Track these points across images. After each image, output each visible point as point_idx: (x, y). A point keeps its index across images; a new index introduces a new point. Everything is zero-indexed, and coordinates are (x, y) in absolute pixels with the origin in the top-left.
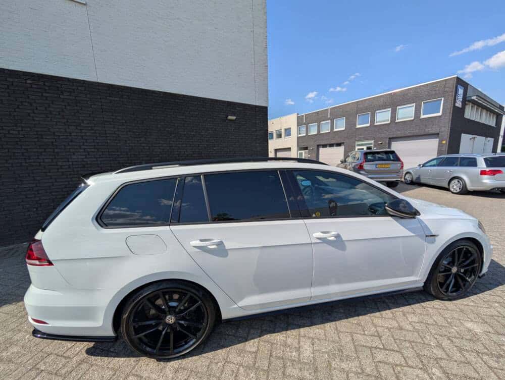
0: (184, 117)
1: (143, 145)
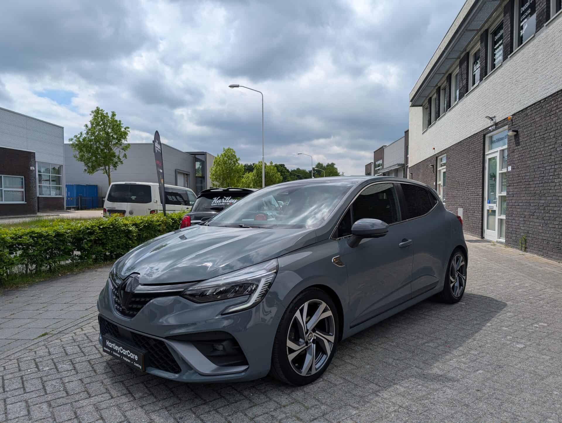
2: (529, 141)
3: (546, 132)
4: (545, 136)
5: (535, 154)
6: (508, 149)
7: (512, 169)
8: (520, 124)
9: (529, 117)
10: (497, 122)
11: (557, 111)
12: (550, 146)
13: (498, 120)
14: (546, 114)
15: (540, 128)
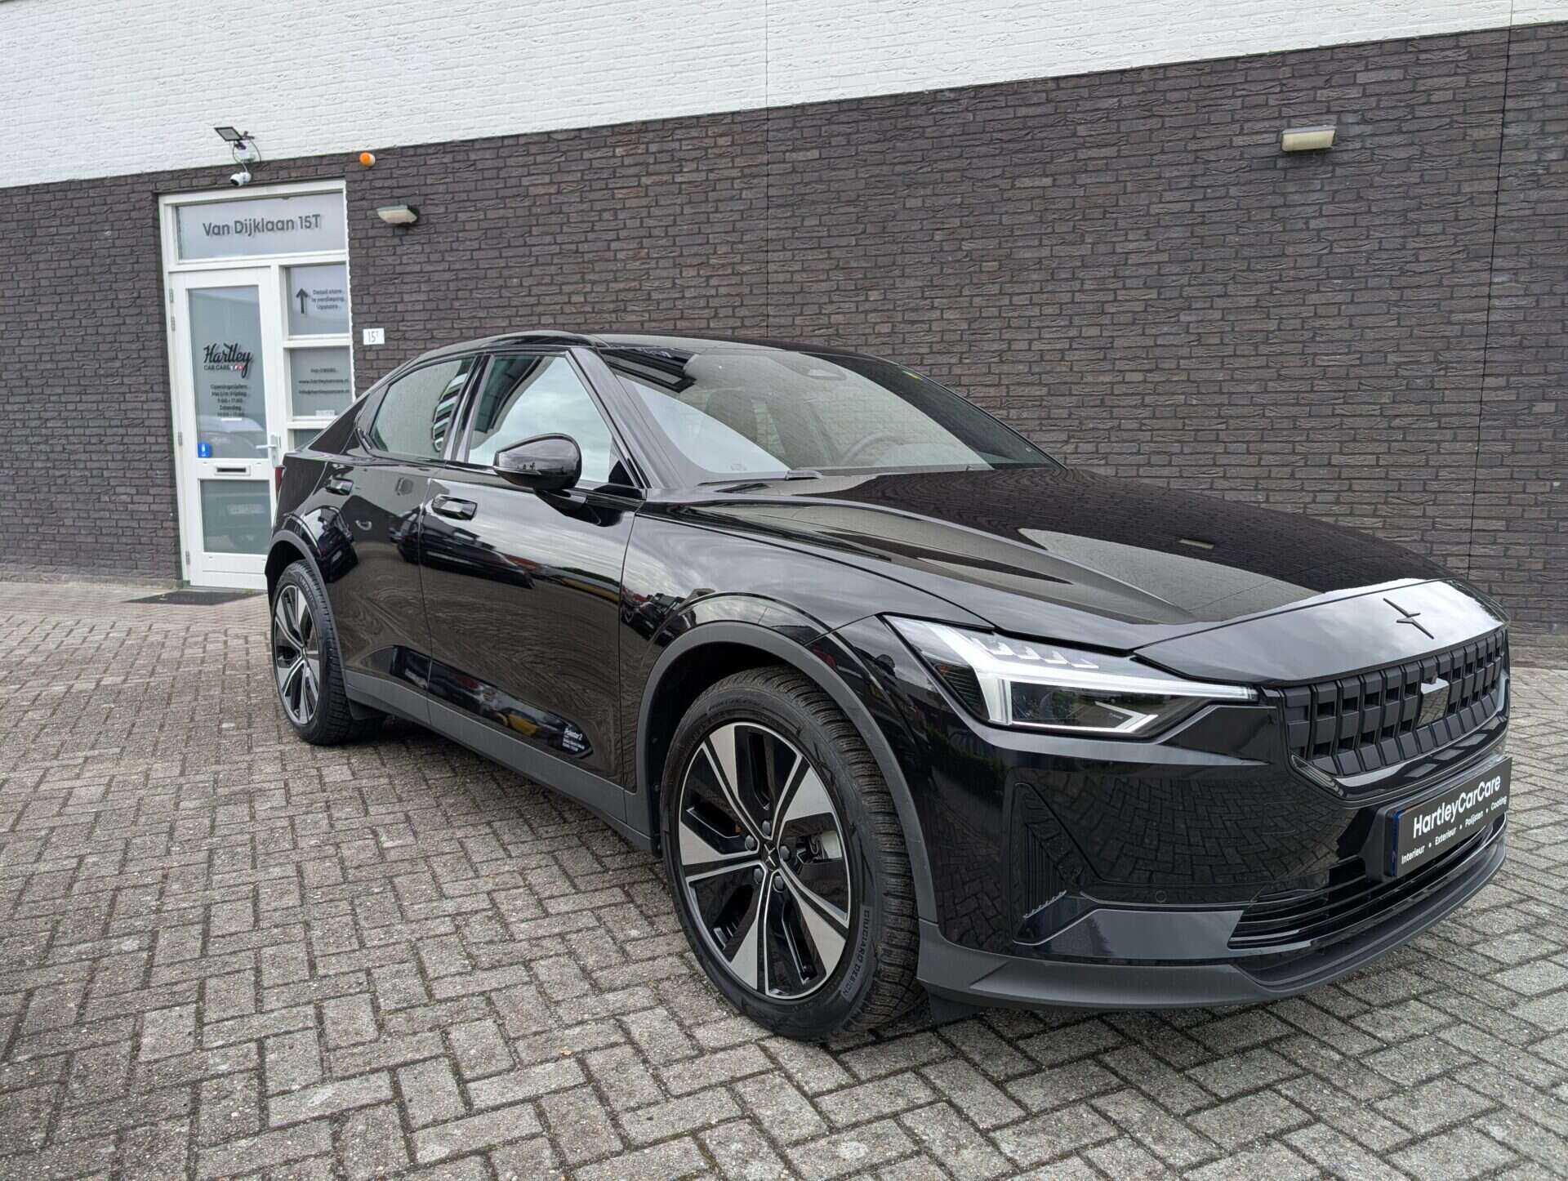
0: (1047, 181)
1: (872, 317)
2: (496, 253)
3: (591, 236)
4: (584, 247)
5: (532, 300)
6: (361, 265)
7: (387, 339)
8: (425, 190)
9: (487, 174)
10: (267, 157)
11: (644, 180)
12: (615, 280)
13: (270, 150)
14: (582, 179)
15: (554, 219)
